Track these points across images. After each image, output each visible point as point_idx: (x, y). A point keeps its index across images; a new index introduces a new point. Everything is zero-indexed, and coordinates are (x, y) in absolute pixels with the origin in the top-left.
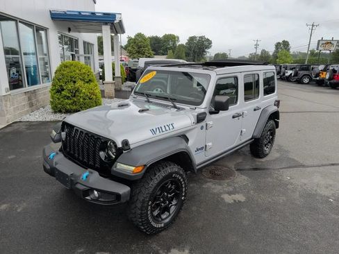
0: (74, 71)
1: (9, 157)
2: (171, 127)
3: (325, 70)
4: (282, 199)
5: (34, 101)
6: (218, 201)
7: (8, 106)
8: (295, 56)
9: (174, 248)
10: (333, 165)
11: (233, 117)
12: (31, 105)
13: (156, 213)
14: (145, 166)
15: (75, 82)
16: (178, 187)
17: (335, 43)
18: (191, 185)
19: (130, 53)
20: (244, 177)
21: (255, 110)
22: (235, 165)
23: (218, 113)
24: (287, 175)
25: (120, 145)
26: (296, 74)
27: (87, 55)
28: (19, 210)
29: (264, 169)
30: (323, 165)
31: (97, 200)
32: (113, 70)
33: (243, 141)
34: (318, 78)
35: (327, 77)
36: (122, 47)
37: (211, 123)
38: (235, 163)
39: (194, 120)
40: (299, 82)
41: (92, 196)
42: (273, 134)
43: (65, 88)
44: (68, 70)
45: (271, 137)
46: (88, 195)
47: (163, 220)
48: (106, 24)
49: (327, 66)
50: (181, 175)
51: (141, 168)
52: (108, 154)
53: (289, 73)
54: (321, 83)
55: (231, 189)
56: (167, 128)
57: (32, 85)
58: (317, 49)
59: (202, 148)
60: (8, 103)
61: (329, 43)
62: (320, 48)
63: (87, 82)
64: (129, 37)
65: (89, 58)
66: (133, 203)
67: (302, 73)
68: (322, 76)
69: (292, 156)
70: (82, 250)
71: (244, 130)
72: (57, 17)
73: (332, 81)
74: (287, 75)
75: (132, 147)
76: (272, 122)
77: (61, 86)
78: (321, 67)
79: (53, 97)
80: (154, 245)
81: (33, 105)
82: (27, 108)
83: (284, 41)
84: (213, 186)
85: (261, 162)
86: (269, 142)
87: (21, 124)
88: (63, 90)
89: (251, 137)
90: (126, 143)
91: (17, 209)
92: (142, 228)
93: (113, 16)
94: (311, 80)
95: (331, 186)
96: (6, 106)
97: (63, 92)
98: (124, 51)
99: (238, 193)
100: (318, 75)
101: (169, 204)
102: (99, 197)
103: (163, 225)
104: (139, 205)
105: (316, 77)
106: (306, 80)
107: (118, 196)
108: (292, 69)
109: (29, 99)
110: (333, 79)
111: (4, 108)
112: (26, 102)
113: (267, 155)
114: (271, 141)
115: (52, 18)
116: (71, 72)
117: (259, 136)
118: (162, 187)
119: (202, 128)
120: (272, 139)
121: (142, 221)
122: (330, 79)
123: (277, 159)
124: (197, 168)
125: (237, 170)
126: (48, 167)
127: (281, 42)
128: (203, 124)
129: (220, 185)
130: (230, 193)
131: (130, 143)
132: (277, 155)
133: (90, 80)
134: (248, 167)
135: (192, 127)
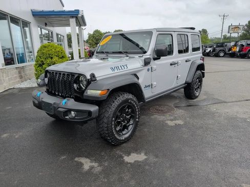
0: (51, 50)
1: (8, 108)
2: (125, 67)
3: (235, 45)
4: (211, 122)
5: (23, 74)
6: (163, 125)
7: (5, 77)
8: (212, 40)
9: (133, 153)
10: (247, 100)
11: (171, 65)
12: (21, 77)
13: (118, 128)
14: (108, 90)
15: (52, 58)
16: (133, 111)
17: (241, 27)
18: (142, 117)
19: (90, 45)
20: (181, 111)
21: (186, 61)
22: (174, 104)
23: (159, 59)
24: (213, 108)
25: (89, 77)
26: (214, 50)
27: (59, 43)
28: (16, 137)
29: (196, 106)
30: (240, 101)
31: (74, 118)
32: (80, 53)
33: (179, 84)
34: (230, 52)
35: (238, 50)
36: (84, 41)
37: (154, 67)
38: (173, 103)
39: (142, 63)
40: (217, 55)
41: (70, 116)
42: (201, 81)
43: (45, 62)
44: (46, 49)
45: (199, 84)
46: (67, 115)
47: (123, 135)
48: (73, 17)
49: (237, 42)
50: (134, 101)
51: (105, 92)
52: (80, 86)
53: (208, 50)
54: (233, 55)
55: (172, 118)
56: (123, 67)
57: (21, 63)
58: (228, 33)
59: (149, 86)
60: (4, 74)
61: (237, 27)
62: (230, 32)
63: (61, 58)
64: (89, 34)
65: (61, 45)
66: (101, 120)
67: (218, 49)
68: (234, 50)
69: (216, 97)
70: (65, 157)
71: (179, 76)
72: (36, 14)
73: (241, 53)
74: (207, 51)
75: (97, 79)
76: (199, 72)
77: (43, 61)
78: (232, 44)
79: (36, 70)
80: (118, 152)
81: (22, 78)
82: (18, 79)
83: (203, 30)
84: (159, 117)
85: (193, 102)
86: (198, 88)
87: (14, 89)
88: (43, 64)
89: (184, 82)
90: (93, 76)
91: (15, 136)
92: (109, 138)
93: (77, 11)
94: (225, 54)
95: (247, 112)
96: (3, 76)
97: (44, 66)
98: (86, 44)
99: (178, 120)
100: (230, 49)
101: (127, 124)
102: (75, 116)
103: (123, 139)
104: (105, 121)
105: (229, 51)
106: (222, 54)
107: (90, 113)
108: (211, 47)
109: (20, 73)
110: (242, 51)
111: (2, 78)
112: (17, 75)
113: (197, 97)
114: (200, 87)
115: (33, 15)
116: (49, 51)
117: (190, 81)
118: (122, 109)
119: (148, 70)
120: (201, 85)
121: (108, 133)
122: (239, 51)
123: (204, 100)
124: (147, 100)
125: (176, 107)
126: (37, 102)
127: (201, 30)
128: (149, 67)
129: (164, 116)
130: (172, 120)
131: (96, 76)
132: (205, 97)
133: (63, 57)
134: (183, 105)
135: (141, 69)
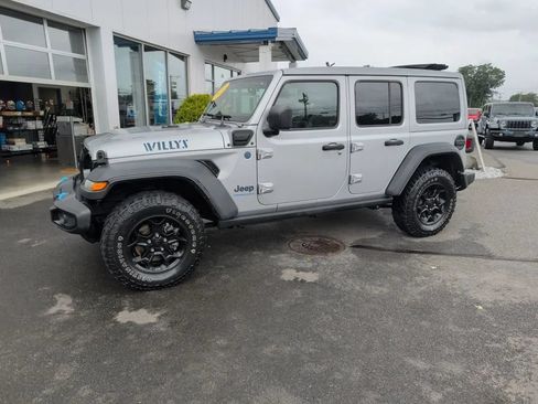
2: (182, 144)
11: (325, 149)
14: (107, 182)
21: (388, 144)
23: (277, 133)
25: (94, 157)
39: (228, 140)
45: (442, 202)
47: (152, 272)
48: (266, 43)
51: (101, 186)
55: (310, 265)
56: (174, 145)
59: (250, 188)
71: (357, 176)
72: (202, 40)
75: (110, 162)
86: (438, 210)
89: (382, 192)
90: (101, 155)
93: (274, 30)
101: (166, 255)
107: (75, 219)
114: (444, 210)
115: (196, 41)
117: (400, 192)
119: (247, 156)
125: (353, 247)
128: (249, 148)
129: (300, 258)
130: (300, 270)
131: (108, 157)
135: (224, 151)
